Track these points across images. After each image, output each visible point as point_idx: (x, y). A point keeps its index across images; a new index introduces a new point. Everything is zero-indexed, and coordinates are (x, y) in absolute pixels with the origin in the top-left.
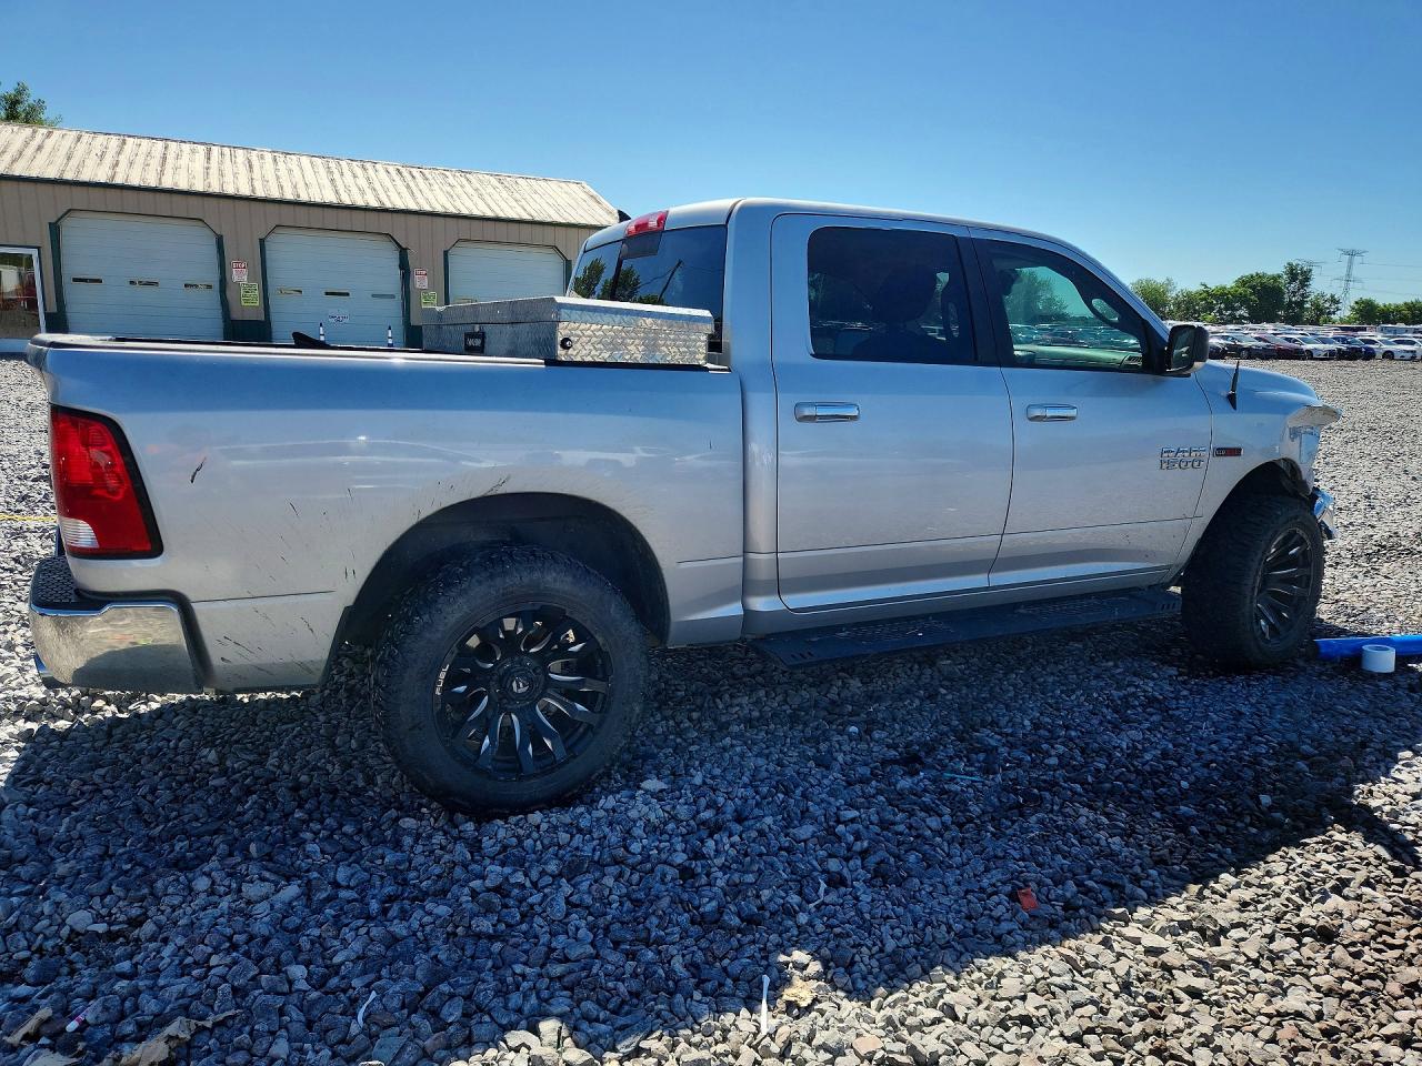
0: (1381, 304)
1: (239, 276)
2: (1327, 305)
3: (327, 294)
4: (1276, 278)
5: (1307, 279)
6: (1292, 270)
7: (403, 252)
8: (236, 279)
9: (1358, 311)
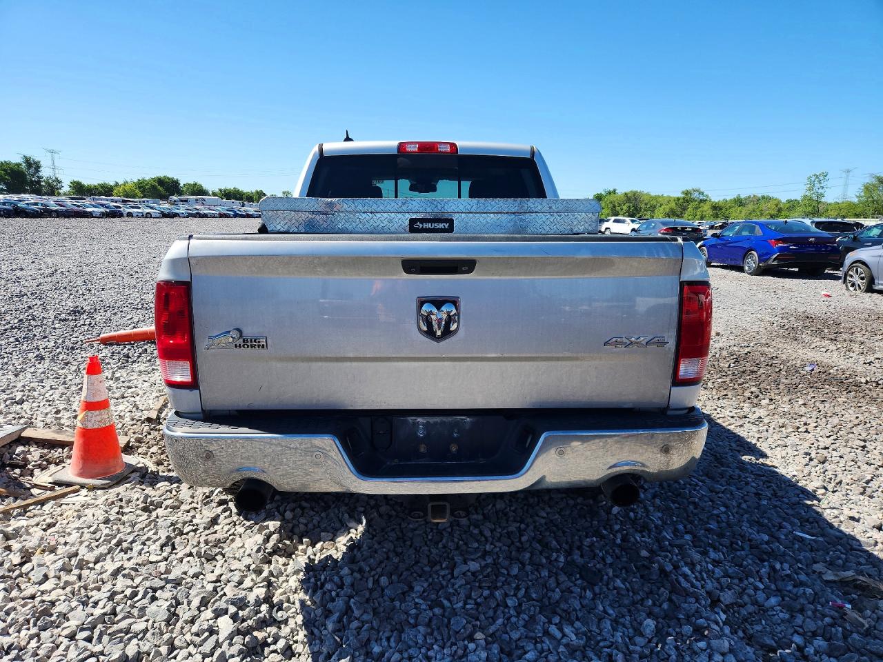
0: (86, 184)
2: (55, 184)
4: (18, 165)
5: (39, 167)
6: (27, 161)
9: (74, 188)
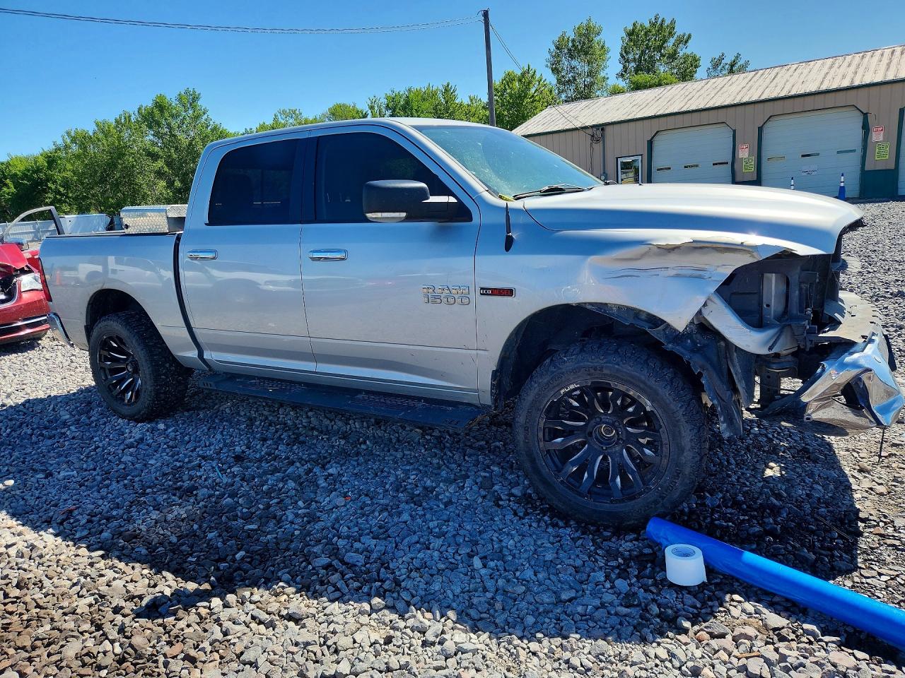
1: (743, 153)
3: (803, 156)
7: (865, 115)
8: (741, 156)
